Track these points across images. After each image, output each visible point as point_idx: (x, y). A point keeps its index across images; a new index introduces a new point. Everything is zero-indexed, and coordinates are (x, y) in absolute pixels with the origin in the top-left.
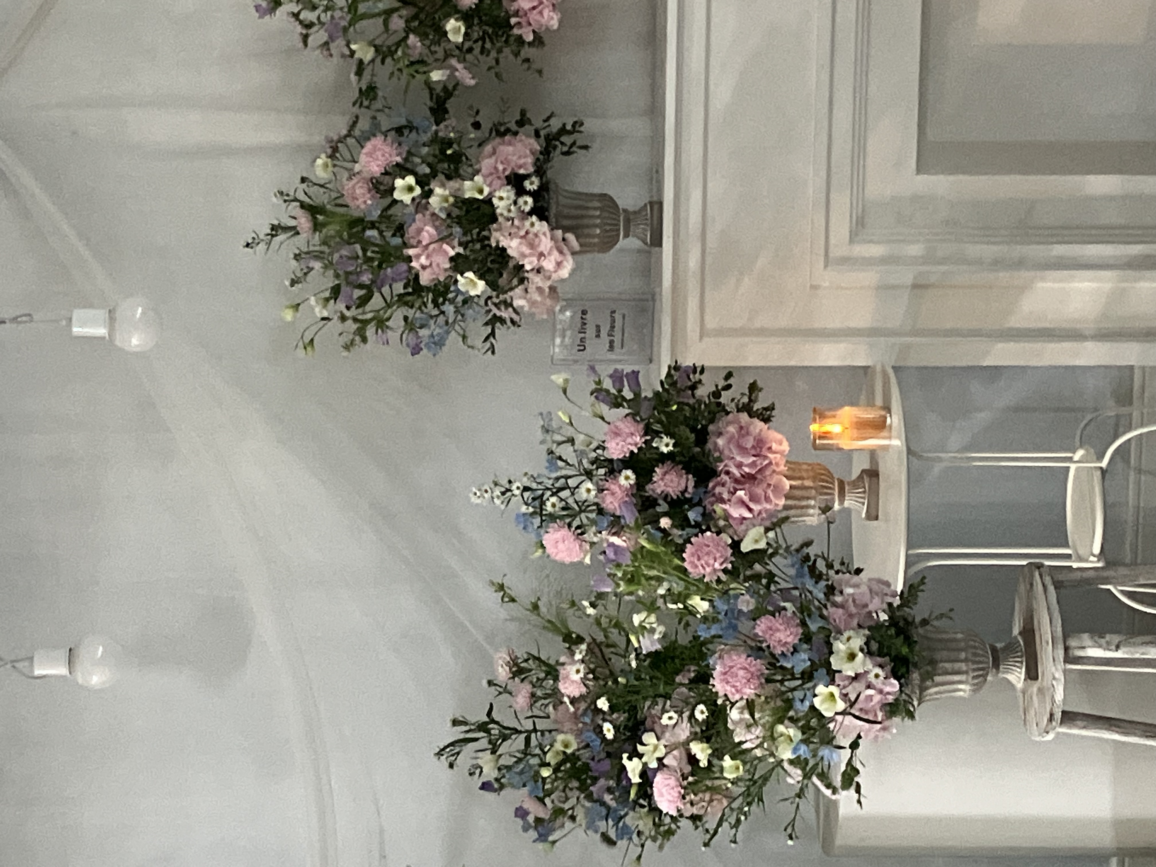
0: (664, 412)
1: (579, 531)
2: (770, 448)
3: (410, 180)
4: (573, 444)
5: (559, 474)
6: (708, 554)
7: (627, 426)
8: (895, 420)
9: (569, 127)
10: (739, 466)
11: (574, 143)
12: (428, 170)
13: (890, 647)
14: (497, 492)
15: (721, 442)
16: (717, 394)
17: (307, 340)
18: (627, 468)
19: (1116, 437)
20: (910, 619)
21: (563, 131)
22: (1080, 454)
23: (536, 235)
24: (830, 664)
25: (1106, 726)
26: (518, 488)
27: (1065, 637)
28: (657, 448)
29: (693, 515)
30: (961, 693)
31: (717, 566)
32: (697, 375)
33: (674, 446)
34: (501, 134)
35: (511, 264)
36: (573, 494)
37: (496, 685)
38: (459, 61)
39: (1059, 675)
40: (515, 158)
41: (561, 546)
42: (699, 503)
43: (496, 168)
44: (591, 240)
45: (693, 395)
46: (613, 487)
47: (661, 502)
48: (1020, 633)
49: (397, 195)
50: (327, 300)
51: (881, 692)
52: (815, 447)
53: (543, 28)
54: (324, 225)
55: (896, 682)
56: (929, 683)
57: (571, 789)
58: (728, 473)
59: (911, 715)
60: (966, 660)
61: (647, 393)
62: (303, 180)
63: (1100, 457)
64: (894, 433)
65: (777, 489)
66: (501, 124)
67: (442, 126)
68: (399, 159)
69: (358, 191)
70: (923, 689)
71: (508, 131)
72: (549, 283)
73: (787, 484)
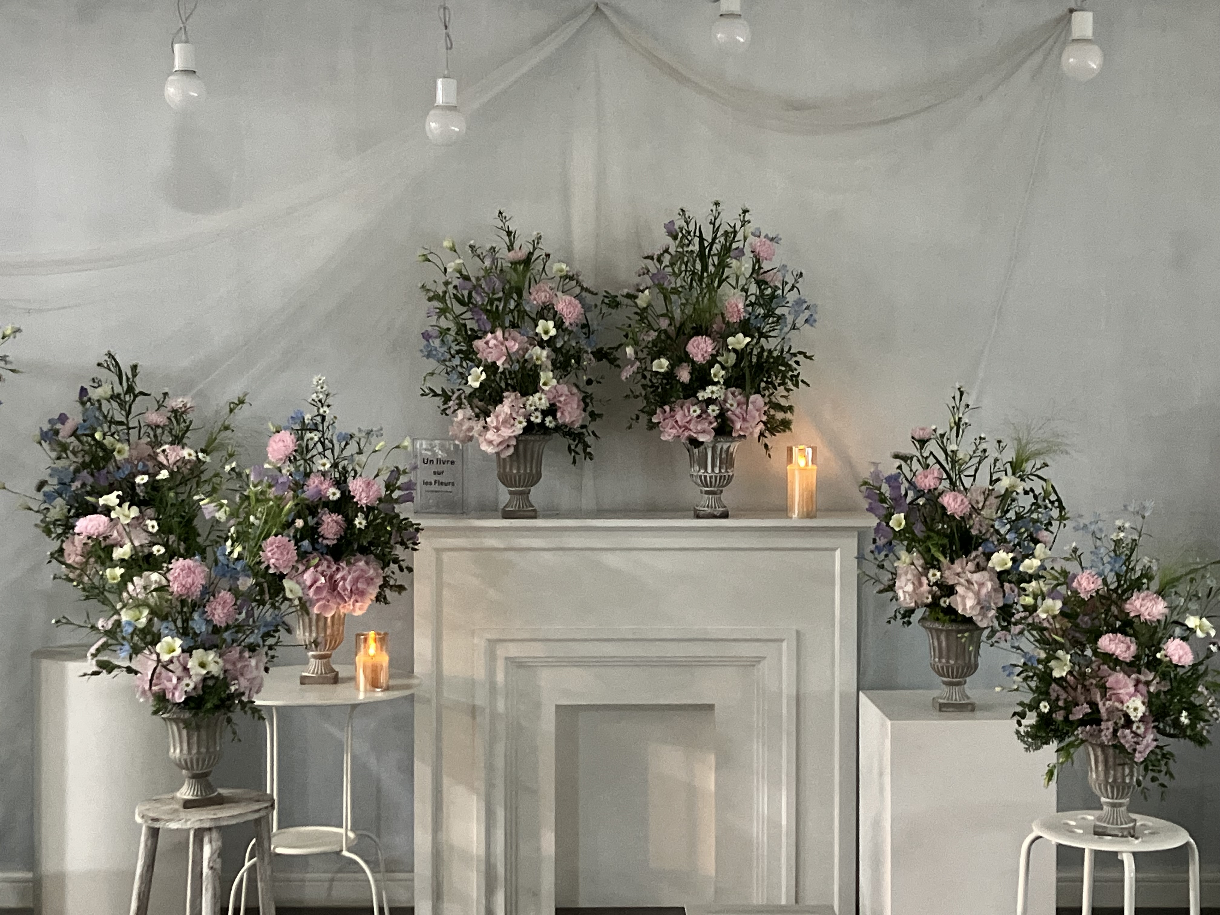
0: (383, 522)
1: (292, 458)
2: (357, 601)
3: (553, 332)
4: (357, 453)
5: (335, 442)
6: (282, 554)
7: (373, 494)
8: (379, 694)
9: (589, 450)
10: (343, 578)
11: (577, 453)
12: (558, 345)
13: (210, 693)
14: (321, 396)
15: (361, 564)
16: (396, 561)
17: (429, 257)
18: (341, 493)
19: (366, 862)
20: (232, 709)
21: (586, 446)
22: (351, 835)
23: (513, 425)
24: (197, 648)
25: (147, 863)
26: (325, 412)
27: (219, 828)
28: (357, 516)
29: (306, 543)
30: (172, 750)
31: (272, 561)
32: (411, 545)
33: (360, 529)
34: (584, 400)
35: (490, 407)
36: (320, 453)
37: (165, 398)
38: (638, 368)
39: (188, 825)
40: (569, 409)
41: (281, 444)
42: (315, 549)
43: (561, 395)
44: (508, 467)
45: (397, 543)
46: (327, 483)
47: (316, 520)
48: (219, 794)
49: (541, 322)
50: (460, 272)
51: (175, 688)
52: (358, 635)
53: (662, 429)
54: (515, 270)
55: (183, 699)
56: (181, 725)
57: (83, 456)
58: (338, 570)
59: (155, 713)
60: (199, 752)
61: (398, 508)
62: (548, 255)
63: (349, 850)
64: (368, 695)
65: (325, 607)
66: (592, 399)
67: (591, 356)
68: (567, 324)
69: (543, 294)
70: (176, 721)
71: (586, 405)
72: (476, 435)
73: (329, 615)
